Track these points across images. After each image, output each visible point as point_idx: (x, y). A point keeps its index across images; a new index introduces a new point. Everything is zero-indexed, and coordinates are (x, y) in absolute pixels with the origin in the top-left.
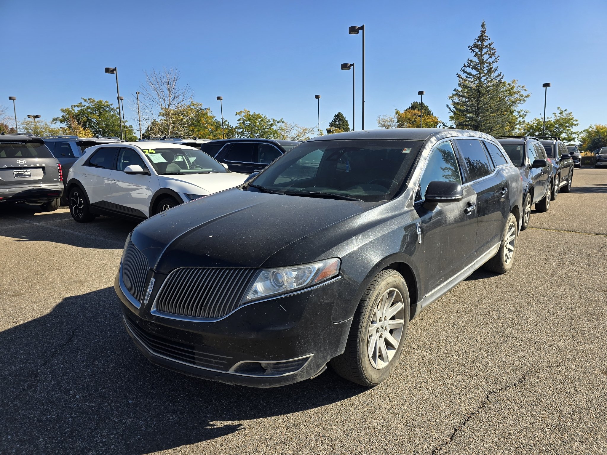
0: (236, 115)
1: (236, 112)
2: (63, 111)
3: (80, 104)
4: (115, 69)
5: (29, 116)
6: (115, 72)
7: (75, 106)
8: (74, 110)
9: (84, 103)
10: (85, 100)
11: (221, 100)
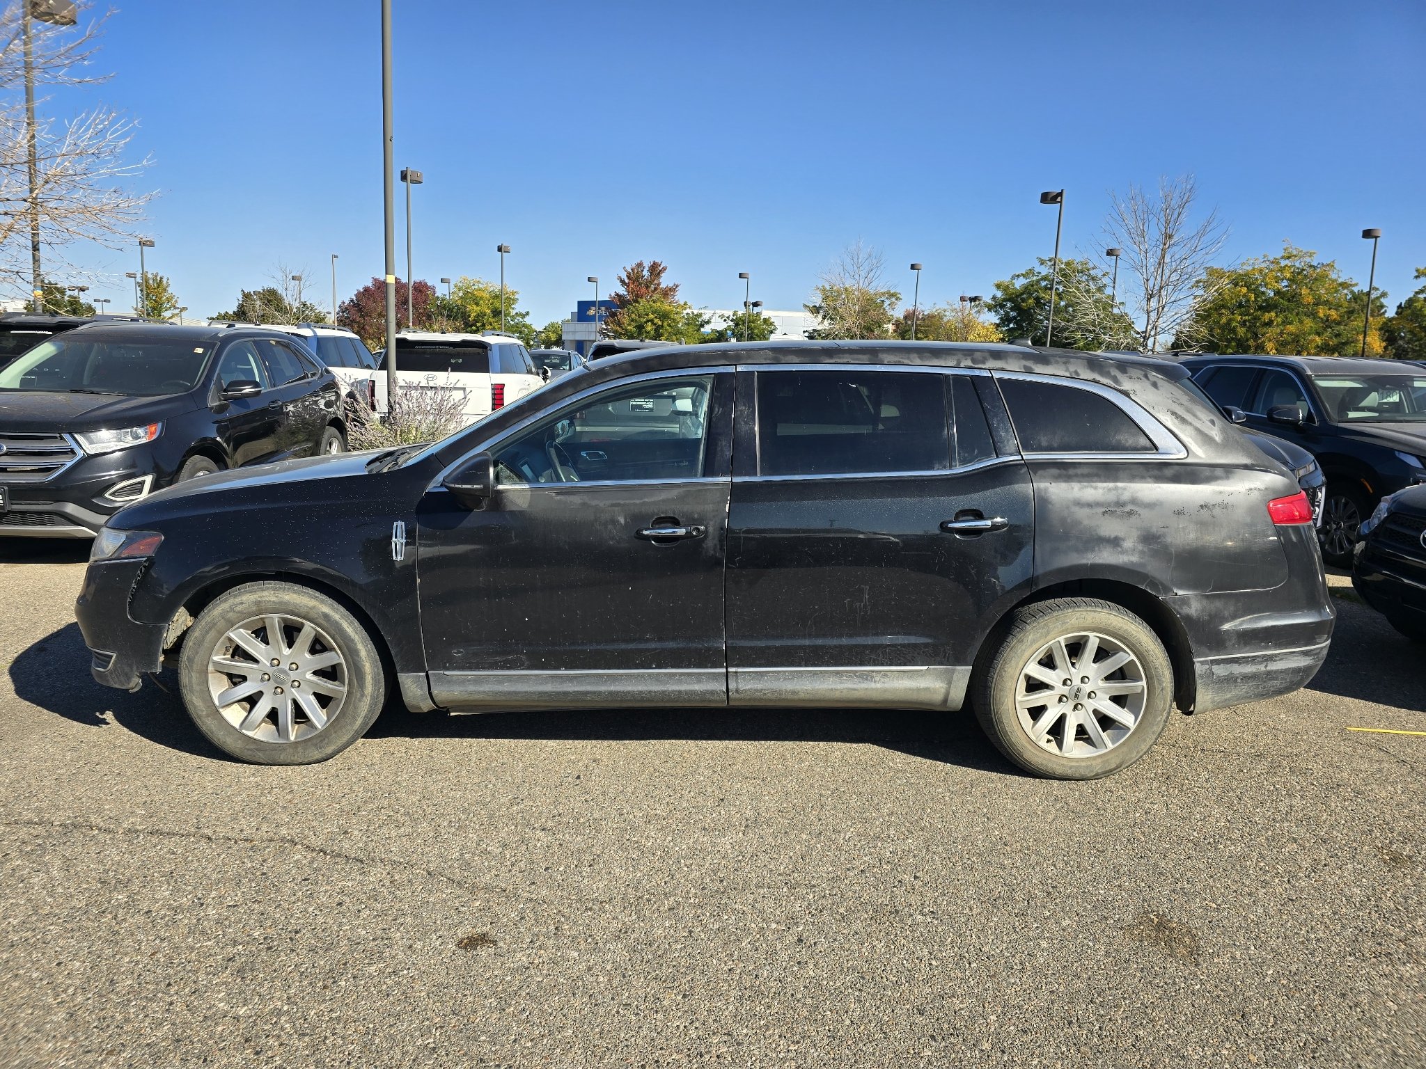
0: (1417, 277)
1: (1417, 271)
2: (998, 286)
3: (1031, 272)
4: (1060, 194)
5: (963, 299)
6: (1059, 199)
7: (1018, 276)
8: (1013, 285)
9: (1038, 268)
10: (1042, 263)
11: (1376, 237)
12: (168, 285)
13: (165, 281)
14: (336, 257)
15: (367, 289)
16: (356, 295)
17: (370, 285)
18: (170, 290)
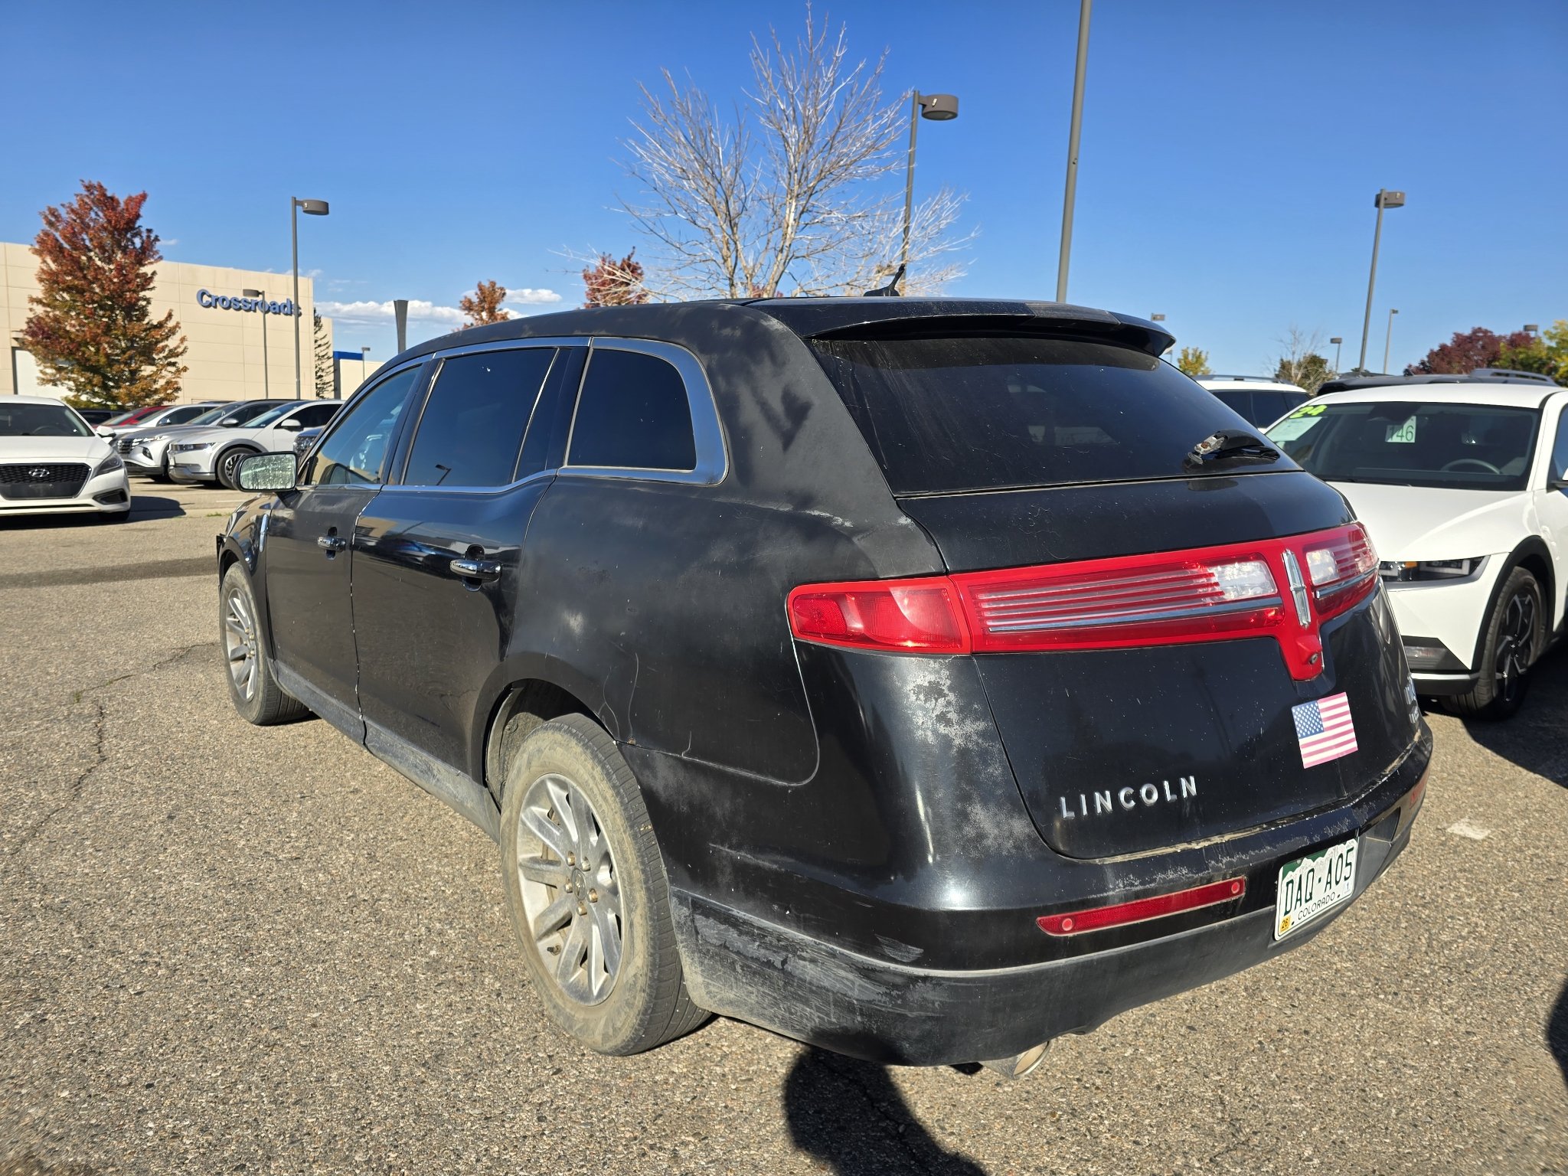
12: (1206, 359)
13: (1203, 356)
14: (1395, 312)
15: (1443, 348)
16: (1428, 357)
17: (1449, 343)
18: (1207, 364)
